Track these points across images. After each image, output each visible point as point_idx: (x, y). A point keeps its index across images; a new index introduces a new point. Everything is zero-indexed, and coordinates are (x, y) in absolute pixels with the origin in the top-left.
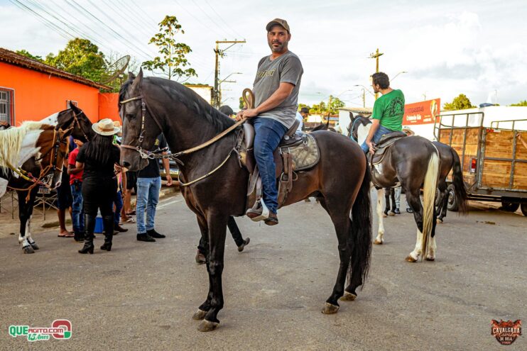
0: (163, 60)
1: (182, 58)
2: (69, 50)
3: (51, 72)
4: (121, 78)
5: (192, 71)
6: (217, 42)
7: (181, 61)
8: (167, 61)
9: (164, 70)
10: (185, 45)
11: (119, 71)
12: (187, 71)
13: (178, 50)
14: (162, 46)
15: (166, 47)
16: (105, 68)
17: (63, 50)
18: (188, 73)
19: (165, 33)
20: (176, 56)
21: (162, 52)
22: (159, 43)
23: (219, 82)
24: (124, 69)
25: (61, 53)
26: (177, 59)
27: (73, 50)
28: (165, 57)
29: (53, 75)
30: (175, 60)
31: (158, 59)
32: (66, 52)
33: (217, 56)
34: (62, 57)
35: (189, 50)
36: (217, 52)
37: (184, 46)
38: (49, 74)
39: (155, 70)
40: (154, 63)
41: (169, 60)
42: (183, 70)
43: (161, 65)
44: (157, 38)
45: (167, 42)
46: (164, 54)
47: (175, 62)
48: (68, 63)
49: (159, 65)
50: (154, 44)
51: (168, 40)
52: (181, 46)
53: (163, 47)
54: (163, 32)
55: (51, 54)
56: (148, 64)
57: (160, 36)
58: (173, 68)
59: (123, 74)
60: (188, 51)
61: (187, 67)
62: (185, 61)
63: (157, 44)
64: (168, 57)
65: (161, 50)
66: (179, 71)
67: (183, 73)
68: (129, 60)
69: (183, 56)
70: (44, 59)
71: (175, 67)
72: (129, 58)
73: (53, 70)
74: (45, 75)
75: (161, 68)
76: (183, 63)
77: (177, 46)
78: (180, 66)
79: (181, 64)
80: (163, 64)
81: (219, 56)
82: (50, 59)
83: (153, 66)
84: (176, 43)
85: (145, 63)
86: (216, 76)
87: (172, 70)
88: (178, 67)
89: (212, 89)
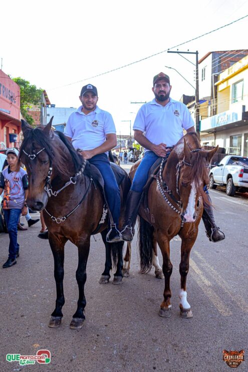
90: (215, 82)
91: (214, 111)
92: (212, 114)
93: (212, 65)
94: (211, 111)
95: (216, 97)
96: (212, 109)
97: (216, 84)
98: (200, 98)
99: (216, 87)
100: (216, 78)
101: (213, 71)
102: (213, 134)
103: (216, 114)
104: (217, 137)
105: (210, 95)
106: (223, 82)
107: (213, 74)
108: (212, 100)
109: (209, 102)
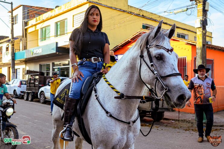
90: (25, 27)
91: (24, 47)
92: (23, 49)
93: (23, 14)
94: (22, 46)
95: (26, 37)
96: (23, 45)
97: (26, 27)
98: (15, 36)
99: (26, 30)
100: (26, 24)
101: (24, 18)
102: (24, 63)
103: (26, 49)
104: (27, 65)
105: (21, 35)
106: (31, 27)
107: (24, 20)
108: (23, 38)
109: (21, 39)
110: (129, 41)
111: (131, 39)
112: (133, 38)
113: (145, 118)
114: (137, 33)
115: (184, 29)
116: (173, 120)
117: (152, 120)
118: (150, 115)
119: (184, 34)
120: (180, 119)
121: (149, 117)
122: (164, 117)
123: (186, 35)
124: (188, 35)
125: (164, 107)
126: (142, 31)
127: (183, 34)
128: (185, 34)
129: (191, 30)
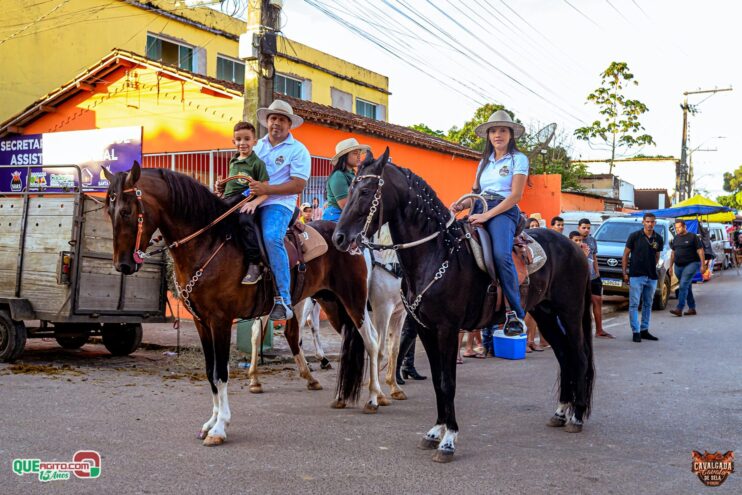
0: (604, 125)
1: (634, 121)
2: (477, 120)
3: (455, 152)
4: (543, 154)
5: (647, 139)
6: (686, 94)
7: (631, 125)
8: (609, 128)
9: (606, 139)
10: (638, 102)
11: (541, 144)
12: (638, 138)
13: (629, 109)
14: (604, 104)
15: (610, 106)
16: (524, 142)
17: (470, 120)
18: (641, 141)
19: (610, 86)
20: (625, 118)
21: (604, 113)
22: (600, 100)
23: (688, 152)
24: (548, 141)
25: (467, 124)
26: (624, 122)
27: (482, 119)
28: (608, 120)
29: (457, 155)
30: (621, 125)
31: (597, 123)
32: (473, 124)
33: (685, 114)
34: (468, 130)
35: (643, 109)
36: (686, 107)
37: (636, 103)
38: (452, 154)
39: (592, 139)
40: (591, 129)
41: (614, 125)
42: (635, 138)
43: (602, 133)
44: (597, 94)
45: (612, 100)
46: (607, 116)
47: (622, 127)
48: (475, 137)
49: (599, 131)
50: (592, 102)
51: (613, 96)
52: (633, 103)
53: (605, 106)
54: (607, 86)
55: (454, 127)
56: (583, 133)
57: (602, 91)
58: (619, 135)
59: (547, 148)
60: (643, 111)
61: (641, 133)
62: (637, 125)
63: (598, 102)
64: (611, 121)
65: (603, 110)
66: (628, 139)
67: (634, 141)
68: (555, 129)
69: (635, 118)
70: (446, 134)
71: (622, 134)
72: (555, 126)
73: (457, 149)
74: (448, 156)
75: (603, 136)
76: (634, 128)
77: (626, 104)
78: (630, 132)
79: (631, 130)
80: (604, 130)
81: (689, 114)
82: (453, 133)
83: (590, 134)
84: (624, 100)
85: (579, 131)
86: (684, 143)
87: (618, 138)
88: (627, 134)
89: (678, 164)
110: (75, 87)
111: (83, 82)
112: (89, 79)
113: (87, 346)
114: (104, 61)
115: (297, 61)
116: (172, 349)
117: (106, 351)
118: (101, 337)
119: (296, 76)
120: (182, 345)
121: (98, 342)
122: (145, 341)
123: (303, 80)
124: (310, 80)
125: (125, 309)
126: (119, 56)
127: (292, 75)
128: (299, 78)
129: (322, 66)
